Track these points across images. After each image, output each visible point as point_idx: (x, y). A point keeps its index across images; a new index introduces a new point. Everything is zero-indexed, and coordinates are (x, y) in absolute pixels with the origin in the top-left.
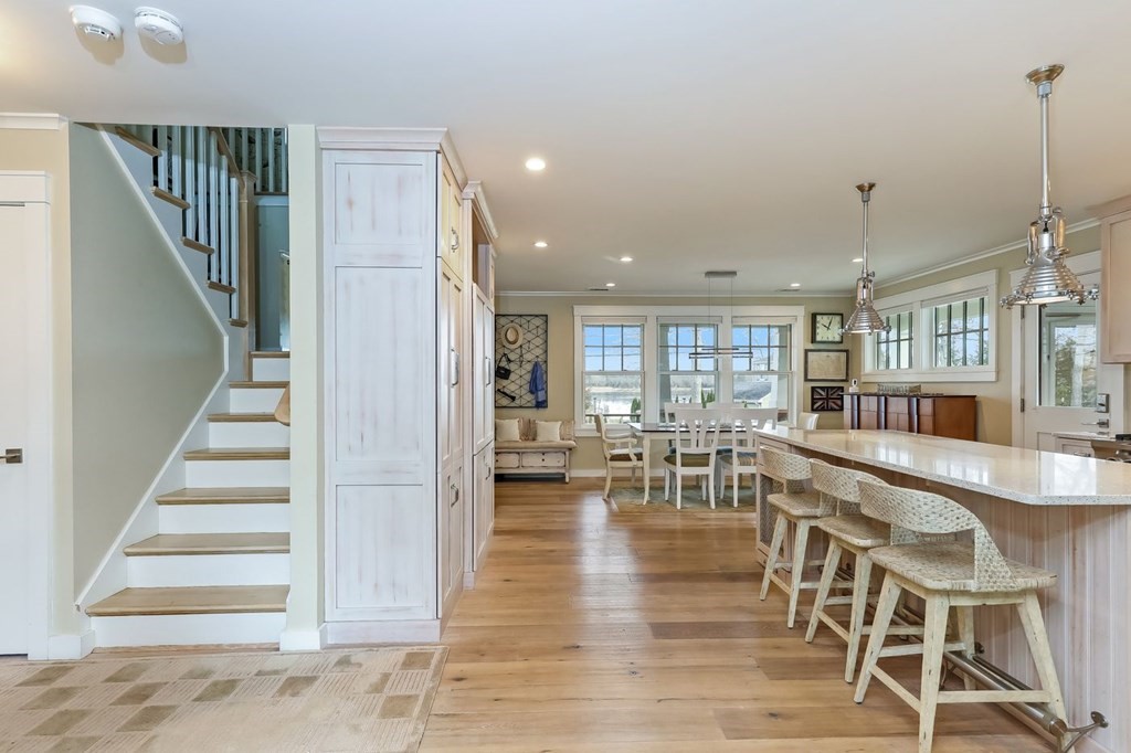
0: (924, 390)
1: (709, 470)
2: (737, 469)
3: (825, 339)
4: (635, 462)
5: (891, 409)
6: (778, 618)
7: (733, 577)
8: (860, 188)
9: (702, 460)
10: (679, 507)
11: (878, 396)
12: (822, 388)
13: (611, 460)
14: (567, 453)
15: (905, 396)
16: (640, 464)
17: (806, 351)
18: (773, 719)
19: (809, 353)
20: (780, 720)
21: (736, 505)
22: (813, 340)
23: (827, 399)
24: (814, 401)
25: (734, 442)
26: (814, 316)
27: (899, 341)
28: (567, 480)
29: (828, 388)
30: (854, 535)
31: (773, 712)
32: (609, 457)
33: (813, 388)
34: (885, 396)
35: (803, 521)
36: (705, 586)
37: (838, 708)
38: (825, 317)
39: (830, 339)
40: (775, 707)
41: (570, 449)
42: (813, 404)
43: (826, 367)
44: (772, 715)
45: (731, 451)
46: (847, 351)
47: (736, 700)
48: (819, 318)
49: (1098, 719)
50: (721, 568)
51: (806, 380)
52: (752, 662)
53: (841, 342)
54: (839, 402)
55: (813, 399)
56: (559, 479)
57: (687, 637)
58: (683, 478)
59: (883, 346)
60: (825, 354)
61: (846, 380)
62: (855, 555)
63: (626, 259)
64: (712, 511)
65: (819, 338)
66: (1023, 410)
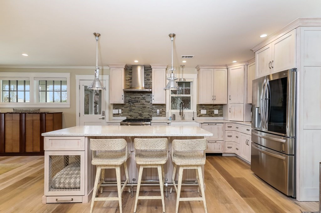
0: (42, 111)
34: (25, 113)
66: (80, 116)
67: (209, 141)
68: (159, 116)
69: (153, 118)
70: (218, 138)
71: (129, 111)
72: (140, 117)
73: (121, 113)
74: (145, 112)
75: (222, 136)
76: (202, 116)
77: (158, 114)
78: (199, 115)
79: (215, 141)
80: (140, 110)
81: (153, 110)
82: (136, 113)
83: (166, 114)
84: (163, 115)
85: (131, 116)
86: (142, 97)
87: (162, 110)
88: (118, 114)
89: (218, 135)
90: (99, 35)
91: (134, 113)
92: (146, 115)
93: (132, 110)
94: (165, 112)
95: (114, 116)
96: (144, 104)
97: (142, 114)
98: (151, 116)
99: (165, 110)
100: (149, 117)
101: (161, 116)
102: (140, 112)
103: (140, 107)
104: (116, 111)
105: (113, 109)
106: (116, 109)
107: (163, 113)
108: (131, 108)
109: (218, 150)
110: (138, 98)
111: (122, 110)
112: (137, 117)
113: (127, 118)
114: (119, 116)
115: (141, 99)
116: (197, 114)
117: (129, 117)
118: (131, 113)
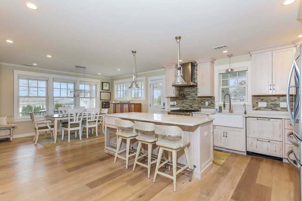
0: (131, 102)
1: (80, 128)
2: (88, 126)
3: (105, 89)
4: (50, 129)
5: (124, 107)
6: (122, 167)
7: (102, 159)
8: (133, 52)
9: (77, 125)
10: (69, 141)
11: (121, 104)
12: (104, 102)
13: (38, 129)
14: (11, 129)
15: (127, 104)
16: (52, 129)
17: (101, 92)
18: (141, 197)
19: (101, 93)
20: (143, 197)
21: (87, 137)
22: (102, 89)
23: (106, 105)
25: (87, 119)
26: (102, 83)
27: (120, 91)
28: (11, 140)
29: (106, 102)
30: (149, 139)
31: (140, 195)
32: (37, 128)
33: (102, 102)
34: (122, 104)
35: (128, 138)
36: (96, 165)
37: (151, 186)
38: (105, 83)
39: (107, 89)
40: (139, 193)
41: (14, 127)
42: (102, 106)
43: (105, 96)
44: (140, 196)
45: (86, 121)
46: (110, 93)
47: (129, 197)
48: (104, 83)
49: (195, 167)
50: (96, 158)
51: (101, 100)
52: (124, 183)
53: (109, 90)
54: (108, 106)
55: (102, 105)
56: (7, 140)
57: (101, 184)
58: (71, 131)
59: (119, 92)
60: (105, 93)
61: (110, 100)
62: (148, 145)
63: (49, 56)
64: (81, 141)
65: (104, 89)
66: (150, 106)
67: (258, 139)
68: (208, 108)
69: (202, 110)
70: (273, 137)
71: (182, 103)
72: (190, 109)
73: (176, 104)
74: (195, 104)
75: (280, 136)
76: (260, 109)
77: (207, 106)
78: (255, 108)
79: (268, 141)
80: (190, 102)
81: (202, 102)
82: (187, 105)
83: (214, 106)
84: (212, 107)
85: (183, 107)
86: (192, 91)
87: (211, 102)
88: (174, 105)
89: (273, 134)
90: (135, 52)
91: (186, 105)
92: (195, 106)
93: (184, 102)
94: (214, 104)
95: (171, 107)
96: (194, 97)
97: (192, 105)
98: (200, 108)
99: (213, 102)
100: (198, 109)
101: (210, 108)
102: (191, 104)
103: (191, 99)
104: (172, 103)
105: (170, 101)
106: (172, 101)
107: (212, 105)
108: (183, 100)
109: (274, 153)
110: (189, 91)
111: (177, 102)
112: (188, 108)
113: (180, 109)
114: (174, 107)
115: (191, 92)
116: (253, 107)
117: (182, 108)
118: (184, 105)
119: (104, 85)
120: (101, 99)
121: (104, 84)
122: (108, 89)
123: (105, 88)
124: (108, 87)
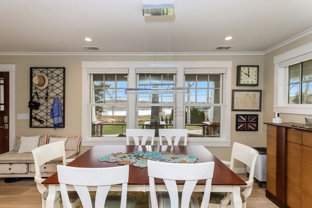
3: (246, 83)
12: (243, 115)
17: (233, 91)
19: (235, 92)
22: (238, 84)
23: (247, 122)
24: (237, 124)
26: (239, 68)
29: (247, 115)
33: (237, 116)
38: (247, 68)
39: (250, 83)
42: (237, 126)
43: (246, 102)
46: (260, 91)
48: (242, 69)
51: (233, 110)
53: (257, 85)
54: (255, 125)
60: (246, 93)
61: (260, 110)
65: (242, 83)
119: (241, 73)
120: (235, 109)
121: (244, 70)
122: (255, 82)
123: (244, 80)
124: (256, 77)
